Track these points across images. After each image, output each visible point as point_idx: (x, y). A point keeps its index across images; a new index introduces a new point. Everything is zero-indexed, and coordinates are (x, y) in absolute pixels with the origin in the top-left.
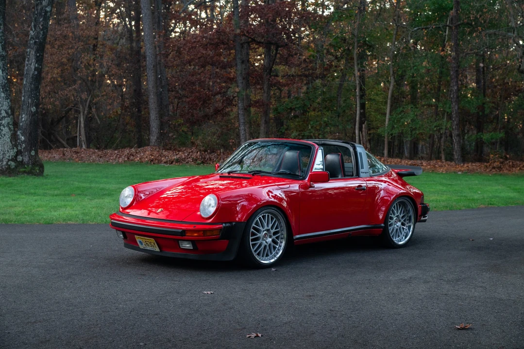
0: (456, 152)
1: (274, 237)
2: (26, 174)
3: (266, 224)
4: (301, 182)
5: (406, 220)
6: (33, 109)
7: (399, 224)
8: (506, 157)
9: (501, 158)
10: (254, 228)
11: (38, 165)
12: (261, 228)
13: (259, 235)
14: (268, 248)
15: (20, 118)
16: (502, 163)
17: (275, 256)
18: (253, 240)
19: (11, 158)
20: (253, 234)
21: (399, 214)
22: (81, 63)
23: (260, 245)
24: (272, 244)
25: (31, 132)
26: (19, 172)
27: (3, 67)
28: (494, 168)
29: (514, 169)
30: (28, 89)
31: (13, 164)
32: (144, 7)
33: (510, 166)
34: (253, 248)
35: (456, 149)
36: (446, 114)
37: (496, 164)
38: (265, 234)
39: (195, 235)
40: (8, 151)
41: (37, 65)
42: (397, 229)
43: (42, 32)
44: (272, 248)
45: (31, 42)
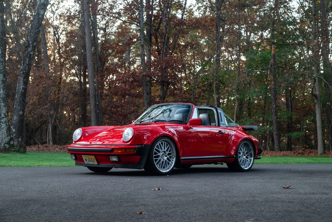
0: (276, 144)
1: (168, 156)
2: (15, 152)
3: (163, 148)
4: (184, 125)
5: (249, 155)
6: (21, 113)
7: (245, 157)
8: (306, 147)
9: (303, 148)
10: (156, 150)
11: (23, 147)
12: (160, 150)
13: (159, 154)
14: (164, 163)
15: (13, 118)
17: (169, 169)
18: (155, 157)
19: (6, 142)
20: (155, 153)
21: (244, 151)
22: (51, 92)
23: (160, 160)
24: (167, 161)
25: (19, 127)
26: (11, 151)
27: (4, 88)
28: (299, 153)
29: (311, 154)
30: (18, 100)
31: (7, 146)
32: (89, 60)
33: (308, 152)
34: (156, 162)
35: (276, 143)
36: (269, 123)
38: (163, 154)
39: (120, 151)
40: (5, 138)
41: (24, 86)
42: (243, 160)
43: (27, 67)
44: (167, 163)
45: (21, 72)
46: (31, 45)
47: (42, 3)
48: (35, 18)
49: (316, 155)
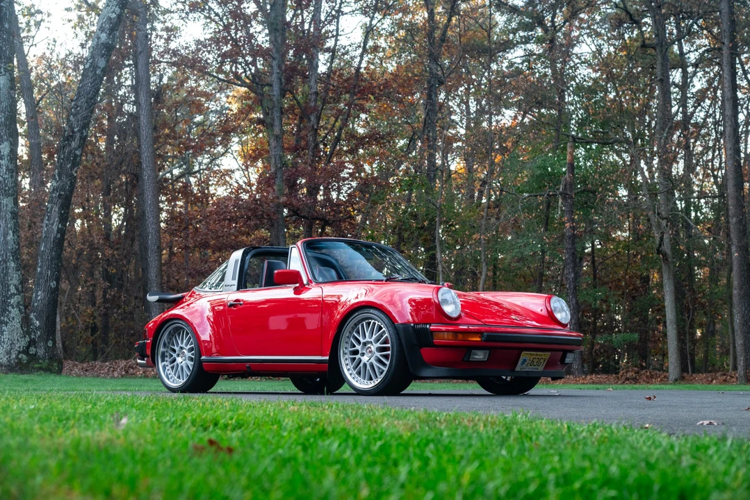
2: (42, 372)
6: (53, 284)
8: (642, 366)
9: (636, 367)
11: (56, 360)
15: (34, 296)
16: (637, 373)
19: (21, 349)
25: (49, 315)
26: (33, 367)
27: (14, 228)
28: (627, 379)
29: (654, 380)
30: (48, 257)
31: (24, 357)
33: (647, 376)
37: (629, 375)
40: (18, 340)
41: (60, 226)
43: (69, 183)
45: (54, 195)
46: (78, 135)
47: (102, 44)
48: (88, 76)
49: (665, 380)
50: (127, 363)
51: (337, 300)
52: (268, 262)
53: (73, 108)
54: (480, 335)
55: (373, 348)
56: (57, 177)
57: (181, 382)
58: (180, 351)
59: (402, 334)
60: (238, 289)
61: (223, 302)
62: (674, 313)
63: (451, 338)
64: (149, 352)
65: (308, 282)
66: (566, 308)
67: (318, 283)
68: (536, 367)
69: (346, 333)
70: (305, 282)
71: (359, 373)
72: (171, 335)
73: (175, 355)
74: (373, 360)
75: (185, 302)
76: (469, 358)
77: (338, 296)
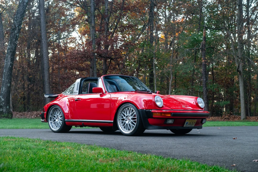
2: (5, 118)
6: (9, 85)
8: (231, 113)
9: (229, 114)
11: (10, 113)
15: (1, 89)
25: (7, 96)
26: (1, 116)
28: (225, 119)
29: (235, 119)
30: (7, 74)
33: (233, 118)
41: (11, 62)
43: (14, 46)
45: (9, 51)
46: (17, 28)
48: (21, 5)
49: (239, 120)
50: (37, 113)
51: (117, 99)
52: (90, 84)
53: (15, 18)
54: (170, 114)
55: (130, 118)
56: (10, 44)
57: (57, 129)
58: (57, 117)
59: (141, 113)
60: (79, 94)
61: (73, 99)
62: (243, 94)
63: (159, 115)
64: (45, 117)
65: (105, 92)
66: (203, 102)
67: (109, 93)
68: (192, 125)
69: (120, 112)
70: (104, 92)
71: (125, 127)
72: (54, 111)
73: (55, 118)
74: (130, 123)
75: (59, 98)
76: (166, 122)
77: (117, 98)
